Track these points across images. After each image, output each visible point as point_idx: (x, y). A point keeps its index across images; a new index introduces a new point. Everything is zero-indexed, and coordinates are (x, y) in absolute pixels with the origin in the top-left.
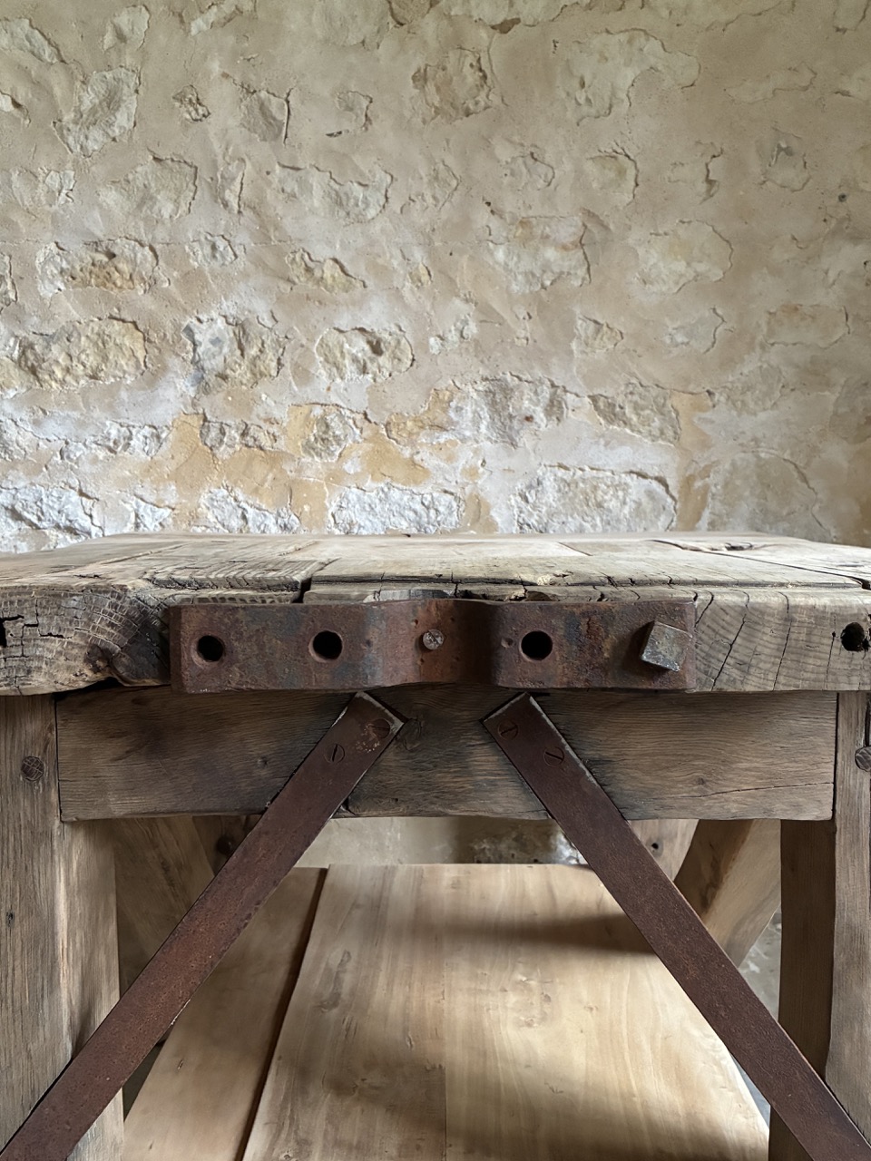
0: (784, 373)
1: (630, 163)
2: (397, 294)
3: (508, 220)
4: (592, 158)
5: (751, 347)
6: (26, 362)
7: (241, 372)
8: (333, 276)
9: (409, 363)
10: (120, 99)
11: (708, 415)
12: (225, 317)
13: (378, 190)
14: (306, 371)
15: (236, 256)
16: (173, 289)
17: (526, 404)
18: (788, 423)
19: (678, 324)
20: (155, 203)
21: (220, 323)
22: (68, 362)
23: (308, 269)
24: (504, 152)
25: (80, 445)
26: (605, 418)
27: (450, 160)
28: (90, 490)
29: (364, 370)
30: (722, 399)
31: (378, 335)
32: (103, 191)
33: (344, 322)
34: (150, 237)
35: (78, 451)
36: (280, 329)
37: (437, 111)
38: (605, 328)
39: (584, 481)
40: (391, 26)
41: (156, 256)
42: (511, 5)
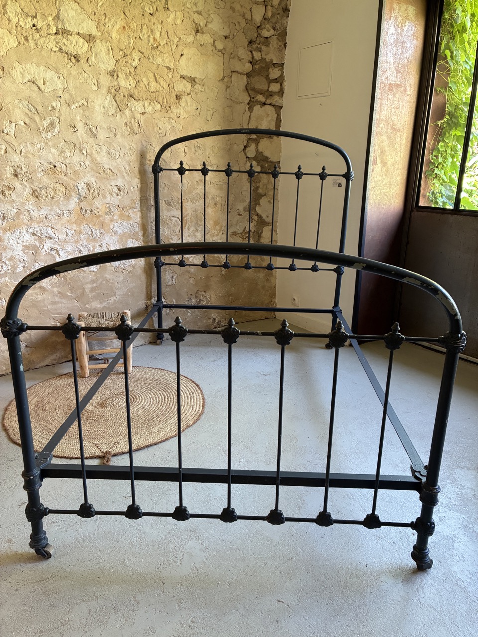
2: (124, 177)
3: (146, 160)
6: (35, 194)
7: (90, 197)
8: (109, 173)
9: (127, 193)
10: (55, 126)
12: (84, 182)
13: (118, 151)
14: (105, 196)
15: (86, 167)
16: (72, 175)
20: (65, 153)
21: (83, 184)
22: (46, 194)
23: (104, 171)
27: (133, 145)
28: (54, 227)
29: (117, 195)
30: (189, 200)
31: (120, 187)
32: (51, 149)
33: (113, 184)
34: (65, 162)
35: (50, 217)
36: (98, 185)
37: (130, 133)
40: (119, 111)
41: (66, 166)
42: (145, 109)
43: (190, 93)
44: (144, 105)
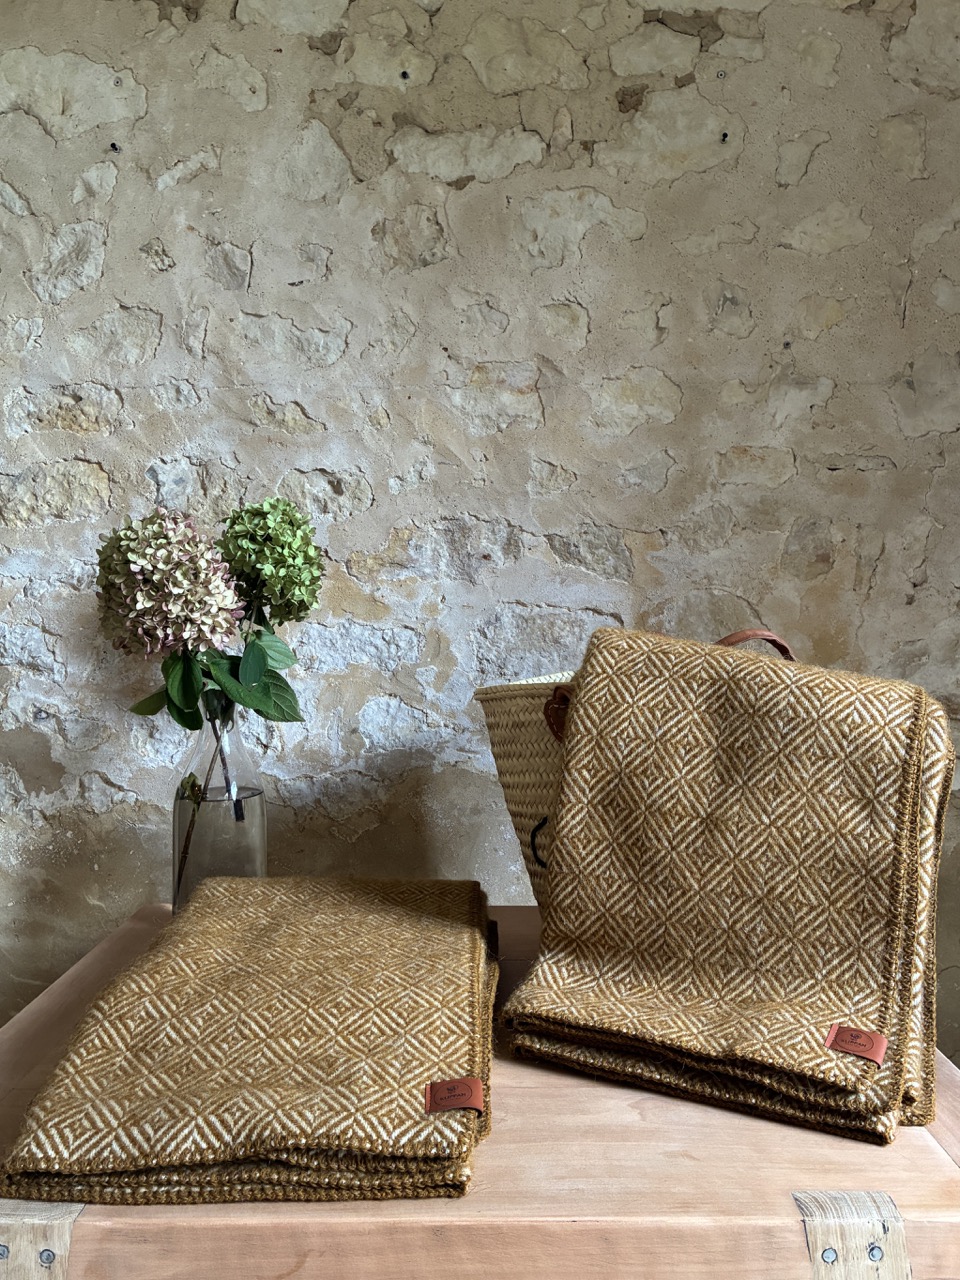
0: (735, 513)
1: (583, 313)
2: (358, 438)
3: (465, 365)
4: (546, 306)
5: (702, 487)
7: (204, 512)
8: (294, 419)
9: (370, 502)
10: (89, 251)
11: (661, 553)
12: (189, 457)
13: (339, 336)
15: (200, 399)
16: (139, 432)
17: (484, 543)
18: (739, 560)
19: (631, 464)
20: (121, 349)
21: (184, 463)
22: (34, 502)
23: (270, 413)
24: (460, 301)
25: (44, 583)
26: (560, 557)
27: (409, 309)
28: (53, 626)
29: (325, 510)
30: (675, 538)
31: (338, 475)
32: (71, 337)
33: (305, 465)
34: (116, 381)
35: (41, 588)
36: (243, 470)
37: (396, 261)
38: (559, 470)
39: (541, 617)
40: (351, 182)
41: (122, 399)
42: (466, 163)
43: (690, 79)
44: (465, 149)
